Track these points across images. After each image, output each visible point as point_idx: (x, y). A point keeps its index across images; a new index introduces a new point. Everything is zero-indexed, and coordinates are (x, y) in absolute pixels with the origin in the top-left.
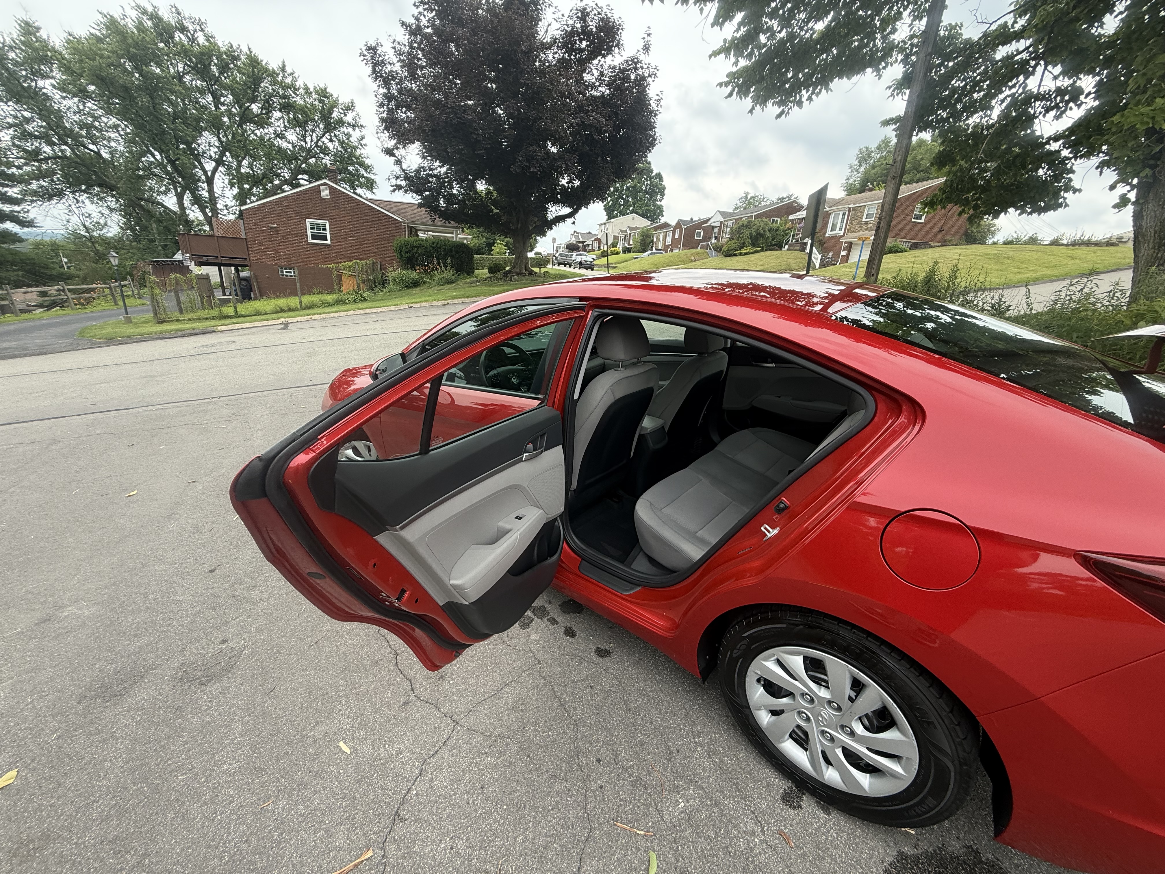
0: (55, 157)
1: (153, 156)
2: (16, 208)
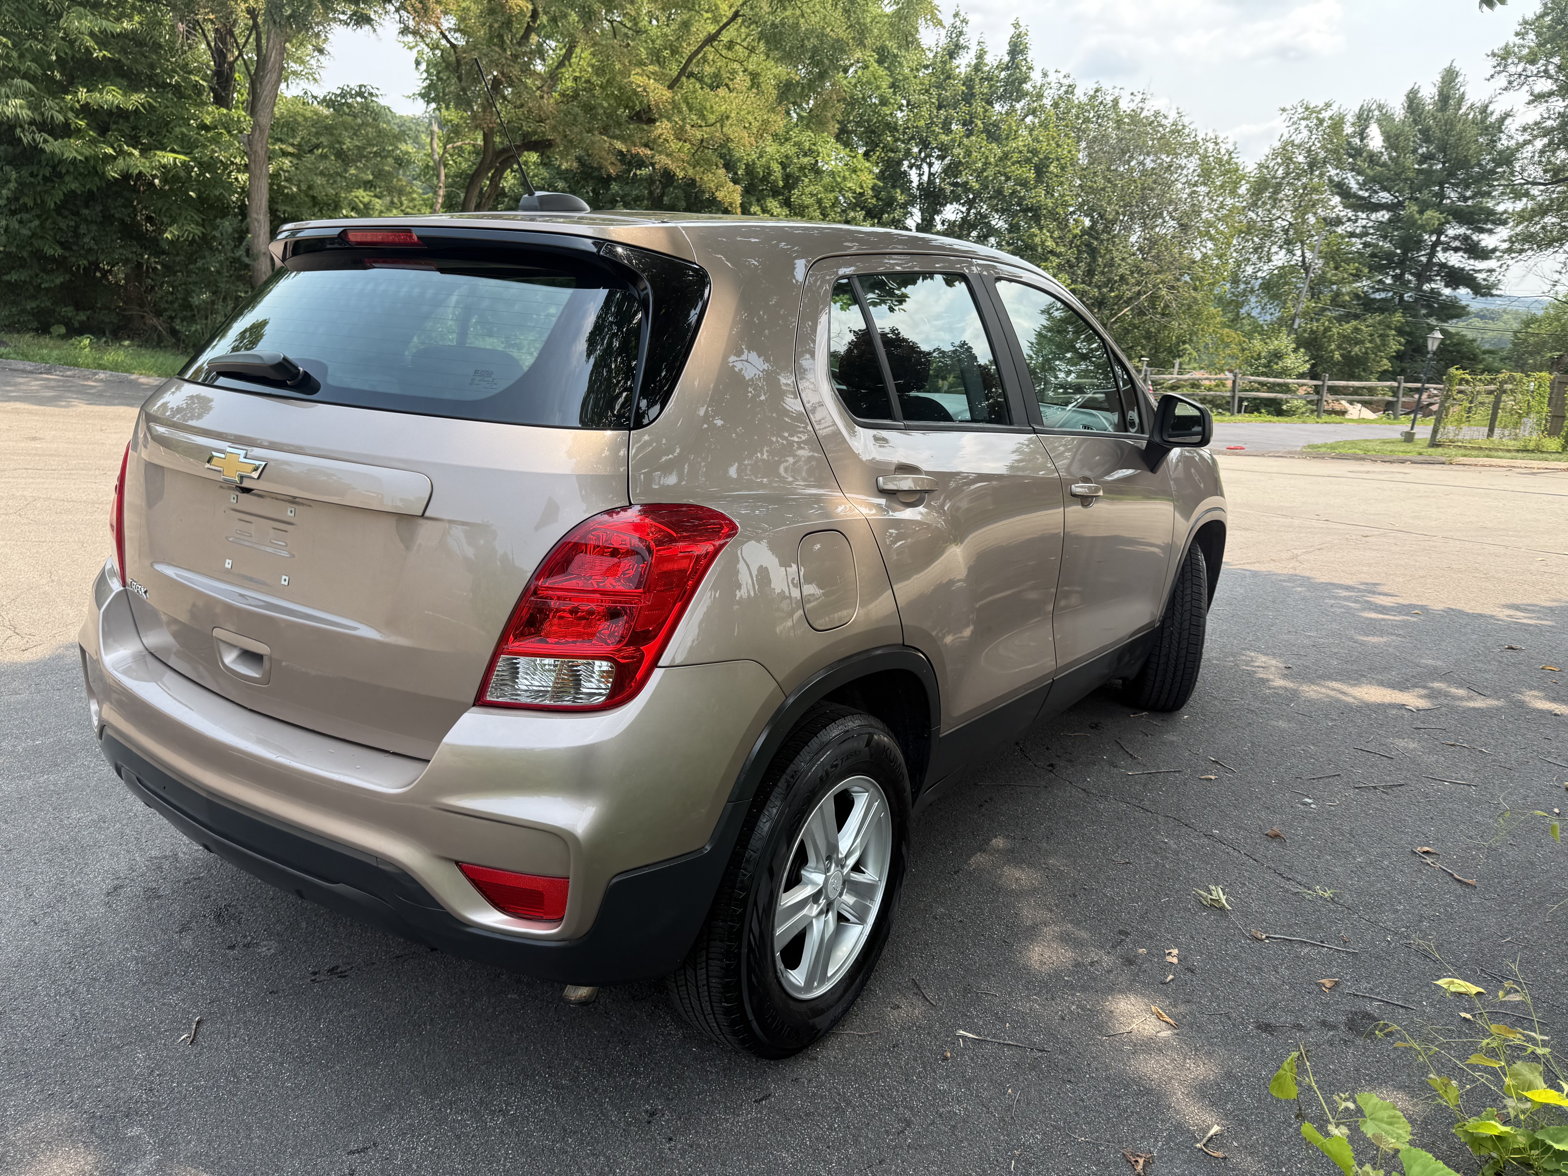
2: (1483, 265)
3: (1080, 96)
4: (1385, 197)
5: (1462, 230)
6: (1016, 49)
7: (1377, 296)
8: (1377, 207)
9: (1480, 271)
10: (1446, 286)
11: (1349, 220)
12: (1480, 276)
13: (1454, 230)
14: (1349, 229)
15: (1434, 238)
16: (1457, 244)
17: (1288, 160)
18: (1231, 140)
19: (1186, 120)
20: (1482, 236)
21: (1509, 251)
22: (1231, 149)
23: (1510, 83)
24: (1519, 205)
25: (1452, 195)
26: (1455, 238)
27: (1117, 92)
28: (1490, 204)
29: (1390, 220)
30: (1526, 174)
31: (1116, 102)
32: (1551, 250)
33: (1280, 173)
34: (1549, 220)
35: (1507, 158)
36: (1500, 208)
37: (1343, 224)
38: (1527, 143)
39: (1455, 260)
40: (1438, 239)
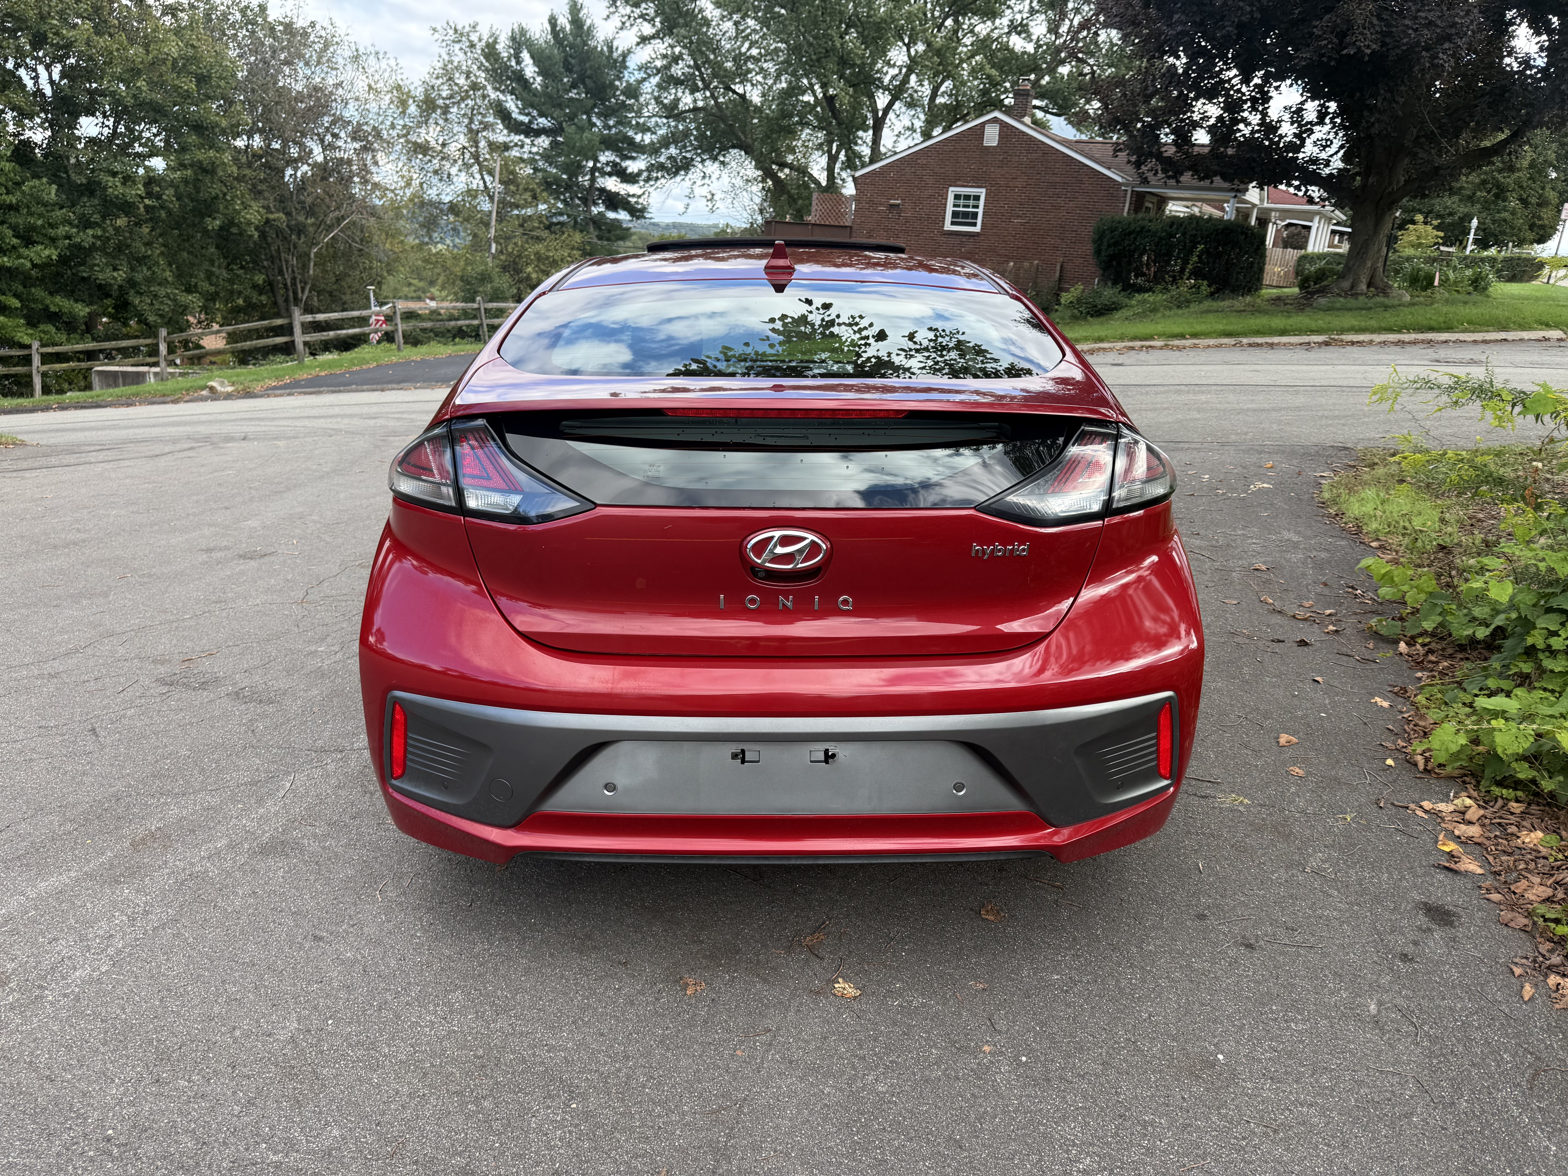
0: (696, 110)
1: (814, 93)
2: (633, 189)
4: (543, 123)
5: (612, 158)
8: (538, 133)
9: (633, 196)
10: (607, 209)
11: (516, 145)
12: (633, 200)
13: (606, 157)
14: (518, 155)
15: (591, 164)
16: (610, 169)
17: (450, 81)
20: (628, 162)
23: (623, 23)
25: (598, 123)
26: (607, 164)
28: (631, 133)
29: (552, 146)
32: (678, 179)
33: (445, 93)
34: (672, 151)
35: (633, 92)
36: (638, 138)
37: (511, 149)
38: (644, 80)
39: (611, 184)
40: (595, 164)
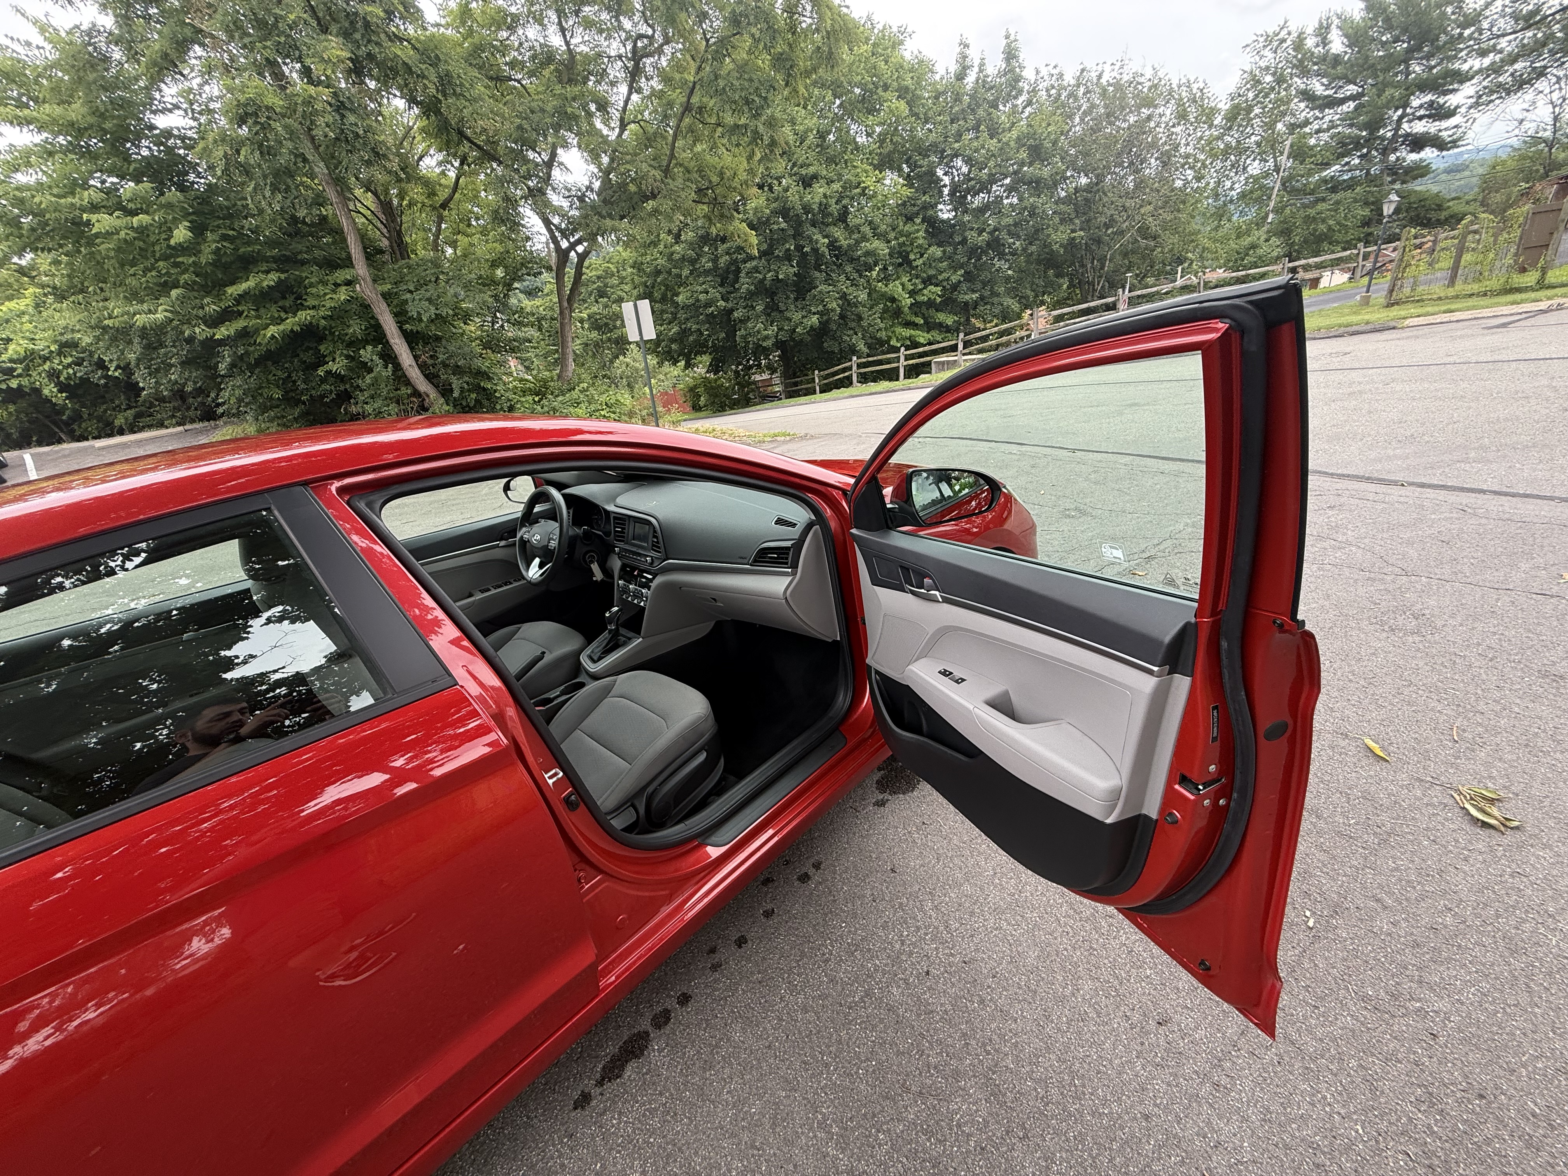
3: (1069, 79)
4: (1352, 89)
5: (1427, 98)
6: (1010, 55)
7: (1345, 177)
8: (1343, 101)
9: (1444, 130)
10: (1412, 151)
11: (1317, 118)
12: (1445, 134)
13: (1419, 100)
14: (1317, 127)
15: (1400, 112)
16: (1422, 112)
17: (1259, 82)
18: (1201, 79)
19: (1161, 74)
20: (1447, 97)
21: (1477, 104)
22: (1202, 85)
24: (1487, 61)
25: (1417, 69)
26: (1421, 106)
27: (1100, 68)
28: (1456, 66)
29: (1356, 108)
30: (1495, 29)
31: (1100, 77)
32: (1519, 94)
33: (1251, 95)
34: (1518, 66)
35: (1473, 20)
36: (1465, 67)
37: (1311, 123)
39: (1419, 127)
40: (1404, 111)
